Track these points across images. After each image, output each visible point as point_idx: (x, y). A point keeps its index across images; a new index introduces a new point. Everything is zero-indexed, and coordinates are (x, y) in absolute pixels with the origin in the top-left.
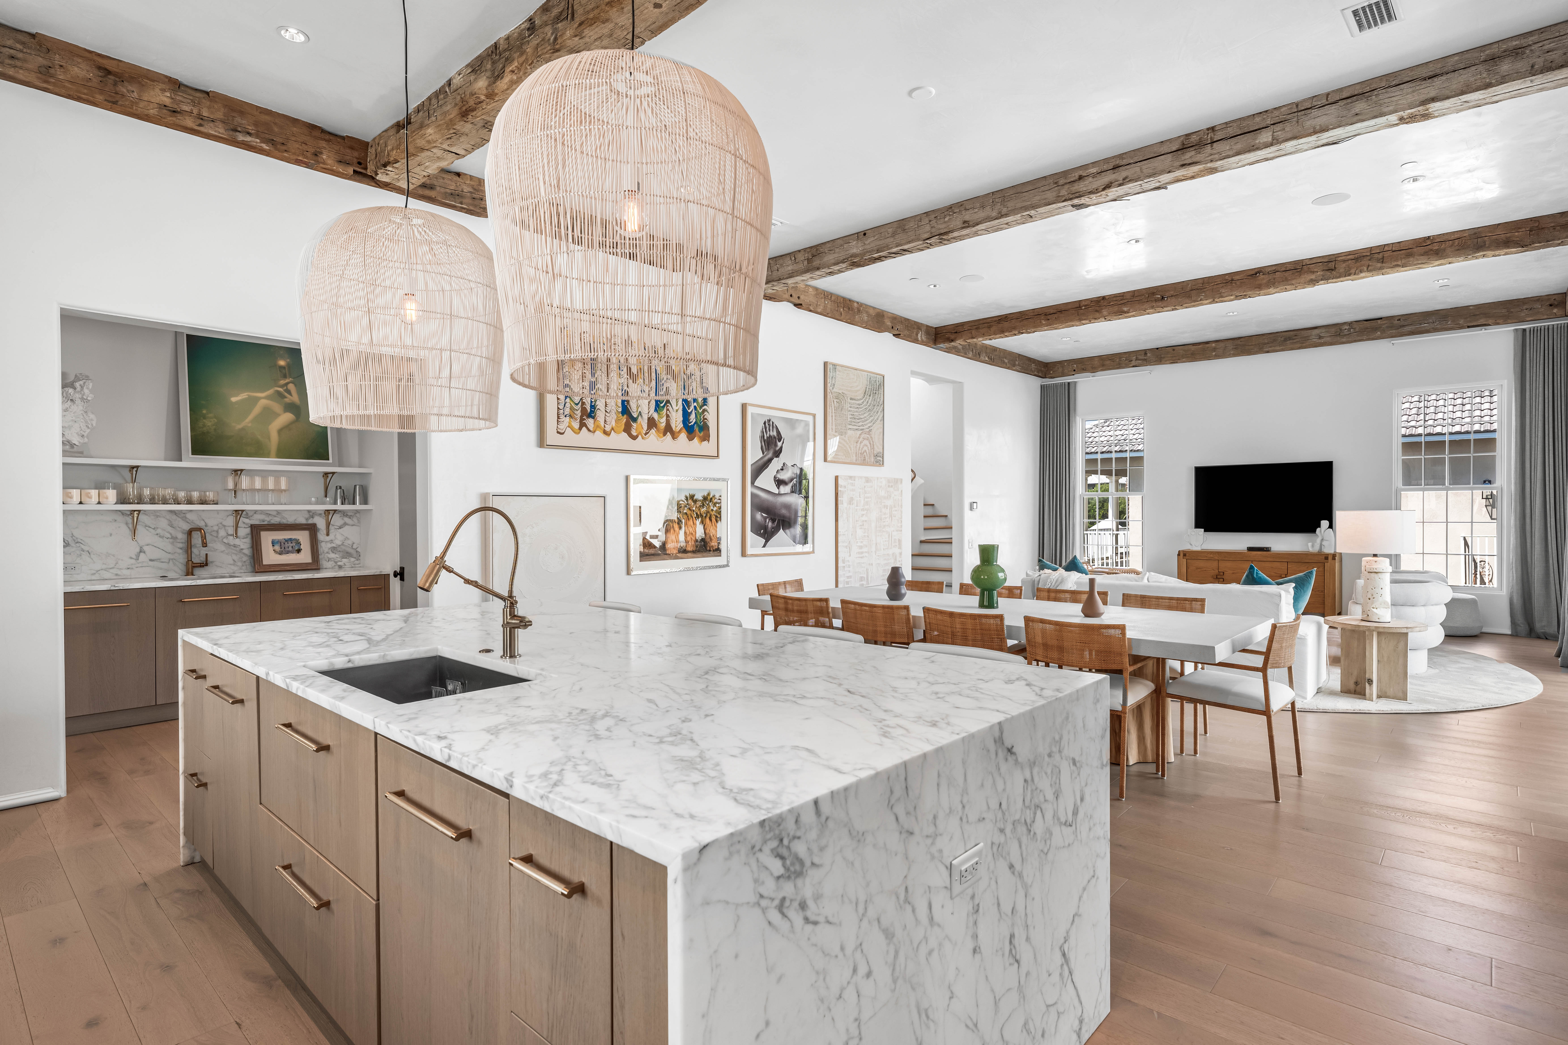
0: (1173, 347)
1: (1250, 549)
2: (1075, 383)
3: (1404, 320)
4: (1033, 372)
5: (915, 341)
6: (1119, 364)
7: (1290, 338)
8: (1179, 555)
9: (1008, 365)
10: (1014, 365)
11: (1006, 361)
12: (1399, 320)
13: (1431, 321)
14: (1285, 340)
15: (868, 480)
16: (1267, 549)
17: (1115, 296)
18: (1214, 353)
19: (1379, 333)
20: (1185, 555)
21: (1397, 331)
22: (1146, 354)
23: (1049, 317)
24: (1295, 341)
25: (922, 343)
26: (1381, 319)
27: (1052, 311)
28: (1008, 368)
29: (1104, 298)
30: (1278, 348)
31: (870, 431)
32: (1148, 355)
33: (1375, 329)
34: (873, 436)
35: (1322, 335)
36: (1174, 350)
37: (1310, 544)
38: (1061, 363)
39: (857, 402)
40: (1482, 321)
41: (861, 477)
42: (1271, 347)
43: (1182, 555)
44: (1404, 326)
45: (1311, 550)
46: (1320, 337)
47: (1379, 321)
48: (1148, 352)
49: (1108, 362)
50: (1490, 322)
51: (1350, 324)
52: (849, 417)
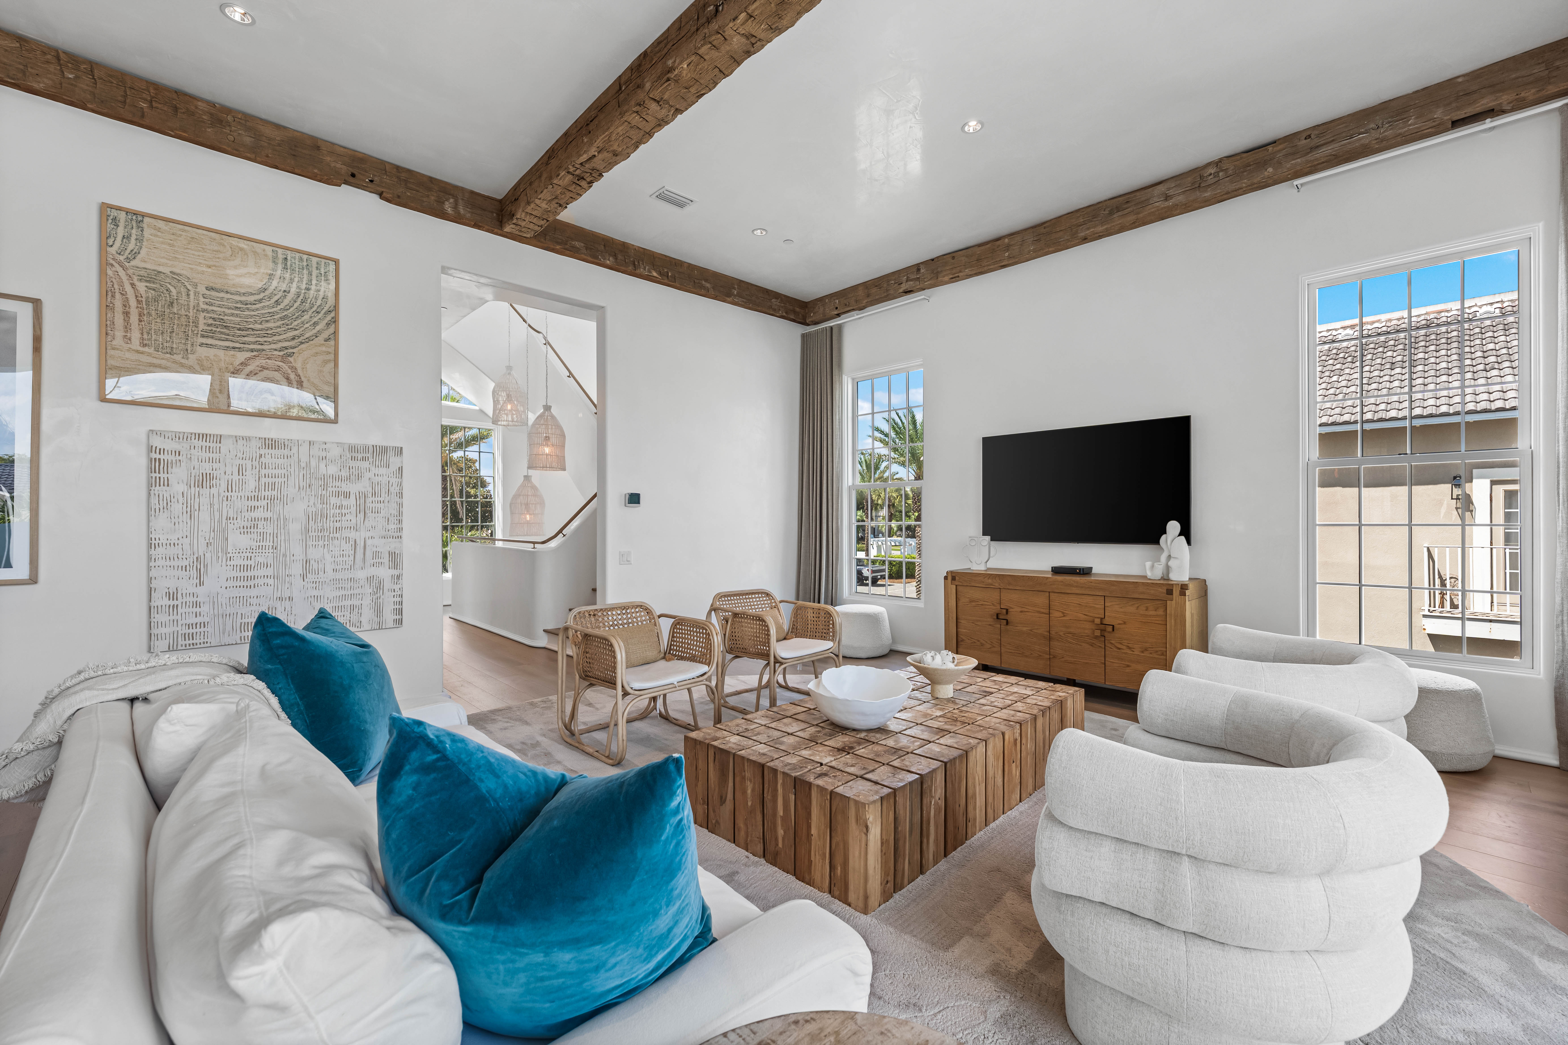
0: (952, 255)
1: (1057, 571)
2: (840, 327)
3: (1318, 136)
4: (774, 310)
5: (441, 214)
6: (887, 290)
7: (1118, 209)
8: (946, 578)
9: (712, 292)
10: (729, 295)
11: (708, 285)
12: (1309, 136)
13: (1373, 126)
14: (1111, 213)
15: (271, 444)
16: (1085, 572)
17: (658, 42)
18: (1007, 254)
19: (1270, 170)
20: (954, 579)
21: (1304, 159)
22: (919, 270)
23: (591, 127)
24: (1126, 211)
25: (457, 219)
26: (1275, 142)
27: (593, 113)
28: (715, 298)
29: (645, 54)
30: (1100, 229)
31: (291, 355)
32: (922, 271)
33: (1262, 164)
34: (299, 365)
35: (1171, 192)
36: (953, 258)
37: (1148, 564)
38: (821, 299)
39: (238, 298)
40: (1484, 101)
41: (248, 439)
42: (1088, 229)
43: (950, 578)
44: (1317, 147)
45: (1149, 574)
46: (1167, 198)
47: (1270, 148)
48: (922, 266)
49: (874, 290)
50: (1505, 99)
51: (1218, 163)
52: (202, 321)
